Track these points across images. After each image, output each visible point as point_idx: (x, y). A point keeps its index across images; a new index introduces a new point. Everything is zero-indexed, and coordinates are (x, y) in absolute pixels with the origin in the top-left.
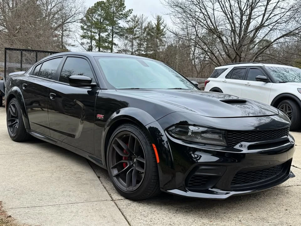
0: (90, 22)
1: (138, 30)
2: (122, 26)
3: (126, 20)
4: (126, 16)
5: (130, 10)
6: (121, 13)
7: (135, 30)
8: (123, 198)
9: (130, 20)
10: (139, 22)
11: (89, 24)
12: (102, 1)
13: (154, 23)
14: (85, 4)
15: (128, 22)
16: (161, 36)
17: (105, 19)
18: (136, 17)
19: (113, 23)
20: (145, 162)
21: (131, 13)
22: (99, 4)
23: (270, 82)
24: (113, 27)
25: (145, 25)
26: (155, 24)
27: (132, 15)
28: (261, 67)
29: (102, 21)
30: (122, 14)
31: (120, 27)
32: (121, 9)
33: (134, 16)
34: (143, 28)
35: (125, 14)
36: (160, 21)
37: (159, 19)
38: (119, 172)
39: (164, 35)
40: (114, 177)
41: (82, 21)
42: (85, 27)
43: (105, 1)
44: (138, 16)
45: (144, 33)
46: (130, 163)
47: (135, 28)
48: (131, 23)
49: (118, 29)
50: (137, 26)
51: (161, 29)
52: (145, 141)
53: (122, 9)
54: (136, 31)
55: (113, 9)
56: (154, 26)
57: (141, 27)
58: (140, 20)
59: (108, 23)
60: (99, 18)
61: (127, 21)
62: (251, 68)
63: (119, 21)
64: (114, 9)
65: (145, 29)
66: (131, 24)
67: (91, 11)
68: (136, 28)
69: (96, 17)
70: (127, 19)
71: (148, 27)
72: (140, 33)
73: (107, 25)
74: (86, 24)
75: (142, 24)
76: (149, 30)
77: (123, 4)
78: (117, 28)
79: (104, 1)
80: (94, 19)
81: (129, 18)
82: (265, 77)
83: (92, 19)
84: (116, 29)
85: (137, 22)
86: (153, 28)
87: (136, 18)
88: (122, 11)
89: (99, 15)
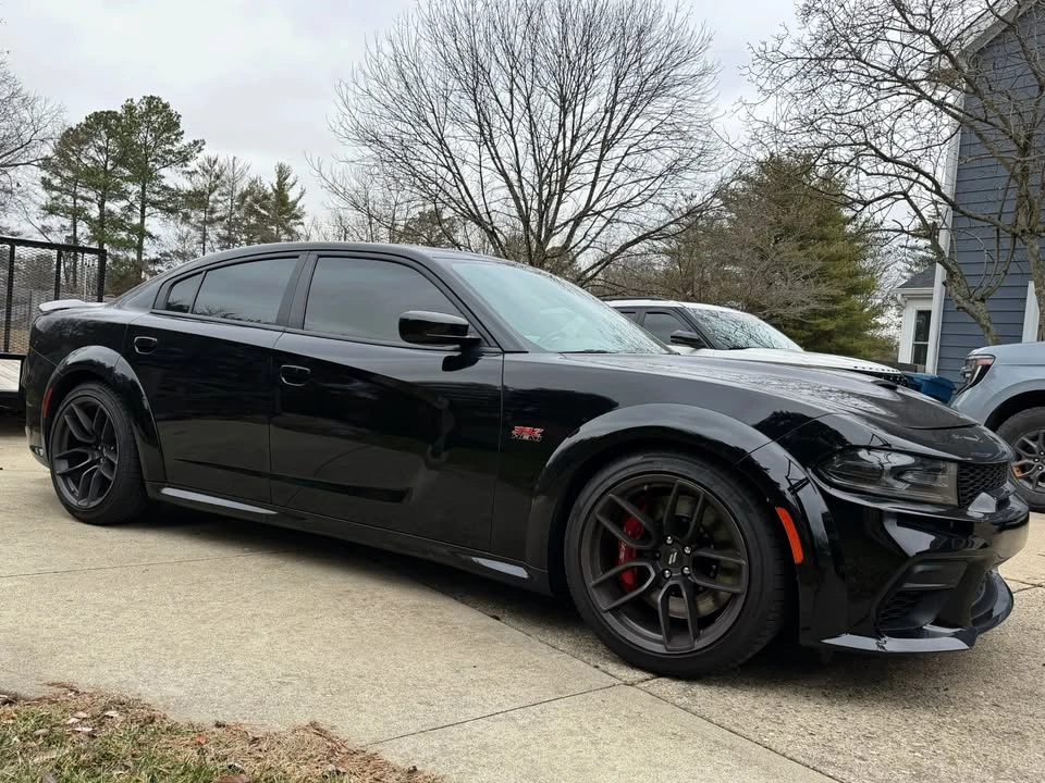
0: (69, 168)
1: (220, 198)
2: (172, 186)
3: (184, 169)
4: (184, 157)
5: (196, 143)
6: (168, 147)
7: (211, 198)
9: (198, 169)
10: (223, 178)
11: (68, 174)
12: (109, 112)
13: (269, 183)
14: (65, 116)
15: (191, 173)
16: (289, 219)
17: (120, 161)
18: (215, 162)
19: (144, 175)
21: (200, 150)
22: (100, 120)
24: (144, 188)
25: (243, 185)
26: (272, 185)
27: (201, 157)
29: (109, 167)
30: (170, 152)
31: (165, 188)
32: (168, 138)
33: (209, 161)
34: (237, 194)
35: (180, 153)
36: (285, 179)
37: (282, 173)
39: (297, 217)
41: (46, 163)
42: (56, 182)
43: (119, 112)
44: (221, 160)
45: (238, 208)
47: (211, 191)
48: (201, 179)
49: (158, 193)
50: (216, 186)
51: (290, 201)
53: (174, 137)
54: (216, 201)
55: (144, 136)
56: (270, 191)
57: (234, 189)
58: (229, 173)
59: (127, 173)
60: (102, 158)
61: (189, 173)
63: (163, 172)
64: (149, 138)
65: (243, 197)
66: (201, 182)
67: (73, 139)
68: (216, 193)
69: (92, 152)
70: (186, 166)
71: (249, 192)
72: (226, 207)
73: (127, 179)
74: (58, 174)
75: (233, 182)
76: (256, 201)
77: (177, 125)
78: (157, 189)
79: (115, 112)
80: (85, 161)
81: (192, 165)
83: (79, 159)
84: (154, 192)
85: (218, 177)
86: (266, 197)
87: (217, 168)
88: (172, 144)
89: (100, 150)
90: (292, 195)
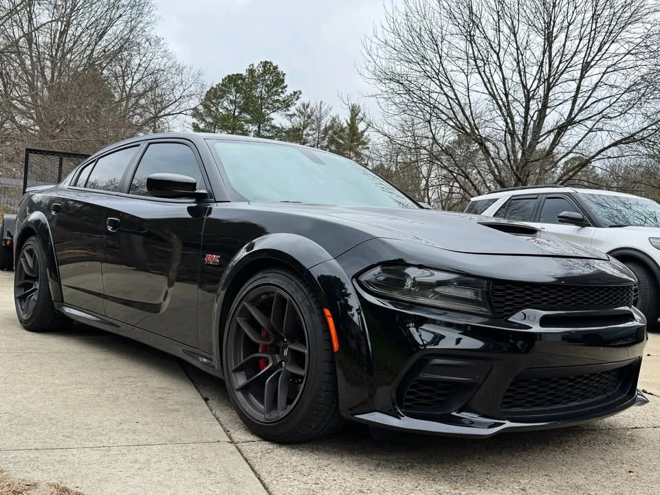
0: (210, 115)
1: (311, 132)
2: (278, 126)
3: (287, 112)
4: (287, 104)
5: (295, 93)
6: (276, 98)
7: (305, 132)
8: (256, 439)
9: (296, 112)
10: (313, 118)
11: (210, 120)
12: (238, 75)
13: (344, 119)
14: (203, 78)
15: (291, 116)
16: (358, 145)
17: (243, 110)
18: (308, 106)
19: (259, 119)
20: (306, 352)
21: (298, 98)
22: (232, 80)
23: (589, 226)
24: (259, 127)
25: (326, 122)
26: (347, 121)
27: (298, 103)
28: (569, 194)
29: (236, 114)
30: (278, 101)
31: (274, 127)
32: (276, 91)
33: (304, 105)
34: (322, 128)
35: (284, 101)
36: (357, 115)
37: (354, 111)
38: (250, 380)
39: (365, 143)
40: (238, 390)
41: (196, 113)
42: (202, 126)
43: (244, 74)
44: (312, 105)
45: (323, 139)
46: (274, 360)
47: (304, 128)
48: (298, 119)
49: (268, 131)
50: (308, 124)
51: (360, 131)
52: (308, 304)
53: (280, 90)
54: (308, 135)
55: (260, 90)
56: (345, 125)
57: (319, 127)
58: (317, 113)
59: (248, 117)
60: (231, 107)
61: (290, 116)
62: (547, 196)
63: (273, 115)
64: (264, 92)
65: (326, 130)
66: (298, 121)
67: (215, 95)
68: (308, 128)
69: (226, 104)
70: (288, 110)
71: (331, 127)
72: (314, 139)
73: (247, 122)
74: (203, 120)
75: (319, 119)
76: (335, 133)
77: (283, 81)
78: (268, 128)
79: (242, 75)
80: (221, 110)
81: (292, 110)
82: (578, 215)
83: (217, 109)
84: (266, 130)
85: (309, 117)
86: (342, 130)
87: (309, 110)
88: (279, 95)
89: (232, 102)
90: (361, 126)
